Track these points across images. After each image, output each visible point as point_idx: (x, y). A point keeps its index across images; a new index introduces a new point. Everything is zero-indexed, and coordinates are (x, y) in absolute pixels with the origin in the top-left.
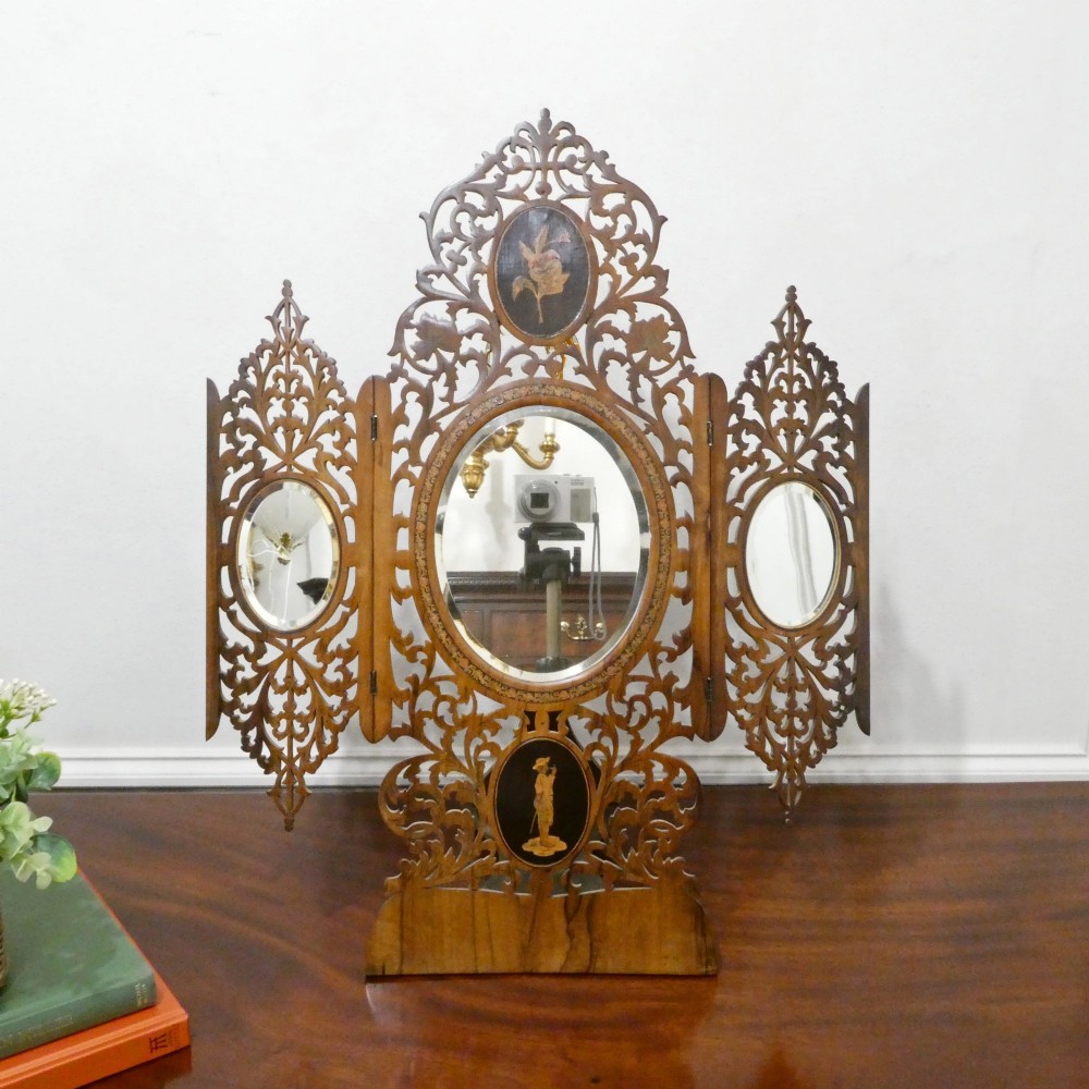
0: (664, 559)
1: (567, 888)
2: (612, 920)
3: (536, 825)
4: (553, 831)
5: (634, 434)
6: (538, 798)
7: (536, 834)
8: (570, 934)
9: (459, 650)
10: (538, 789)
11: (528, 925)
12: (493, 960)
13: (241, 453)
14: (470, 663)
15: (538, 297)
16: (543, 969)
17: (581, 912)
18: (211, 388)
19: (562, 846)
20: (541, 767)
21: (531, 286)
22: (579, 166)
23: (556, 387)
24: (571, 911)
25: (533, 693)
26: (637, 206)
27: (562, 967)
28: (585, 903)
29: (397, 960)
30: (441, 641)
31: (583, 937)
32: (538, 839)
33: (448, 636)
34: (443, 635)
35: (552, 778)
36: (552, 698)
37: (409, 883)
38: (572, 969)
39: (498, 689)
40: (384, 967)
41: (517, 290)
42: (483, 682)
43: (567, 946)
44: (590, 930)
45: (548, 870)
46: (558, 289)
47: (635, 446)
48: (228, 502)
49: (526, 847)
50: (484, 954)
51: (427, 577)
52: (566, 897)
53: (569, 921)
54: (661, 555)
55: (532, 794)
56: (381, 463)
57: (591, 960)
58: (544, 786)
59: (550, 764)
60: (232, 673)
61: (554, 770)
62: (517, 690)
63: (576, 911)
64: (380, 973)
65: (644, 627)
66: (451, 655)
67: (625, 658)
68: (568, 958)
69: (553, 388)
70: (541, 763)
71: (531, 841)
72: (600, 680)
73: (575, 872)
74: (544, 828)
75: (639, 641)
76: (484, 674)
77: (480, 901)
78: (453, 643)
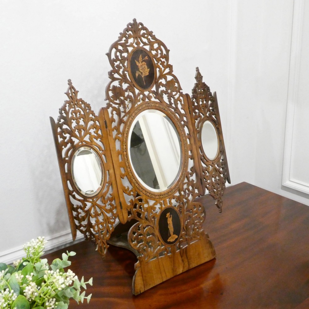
0: (186, 148)
1: (180, 248)
2: (191, 253)
3: (170, 233)
4: (174, 234)
5: (173, 114)
6: (169, 225)
7: (170, 236)
8: (183, 261)
9: (142, 188)
10: (169, 222)
11: (173, 262)
12: (166, 276)
13: (66, 141)
14: (145, 191)
15: (143, 76)
16: (178, 273)
17: (184, 253)
18: (52, 120)
19: (177, 237)
20: (168, 216)
21: (140, 74)
22: (146, 36)
23: (152, 103)
24: (182, 255)
25: (162, 195)
26: (162, 47)
27: (183, 271)
28: (185, 250)
29: (143, 287)
30: (137, 187)
31: (186, 260)
32: (171, 237)
33: (138, 185)
34: (137, 185)
35: (171, 218)
36: (167, 195)
37: (142, 263)
38: (185, 270)
39: (154, 197)
40: (140, 291)
41: (137, 75)
42: (150, 196)
43: (183, 264)
44: (187, 258)
45: (175, 245)
46: (147, 74)
47: (174, 117)
48: (65, 158)
49: (168, 241)
50: (164, 275)
51: (129, 168)
52: (180, 251)
53: (182, 257)
54: (185, 147)
55: (167, 224)
56: (110, 135)
57: (189, 266)
58: (170, 221)
59: (170, 214)
60: (78, 215)
61: (171, 216)
62: (158, 195)
63: (183, 253)
64: (139, 293)
65: (185, 169)
66: (140, 190)
67: (182, 178)
68: (184, 267)
69: (151, 104)
70: (168, 214)
71: (169, 238)
72: (177, 186)
73: (181, 243)
74: (172, 233)
75: (184, 172)
76: (150, 193)
77: (160, 261)
78: (140, 186)
